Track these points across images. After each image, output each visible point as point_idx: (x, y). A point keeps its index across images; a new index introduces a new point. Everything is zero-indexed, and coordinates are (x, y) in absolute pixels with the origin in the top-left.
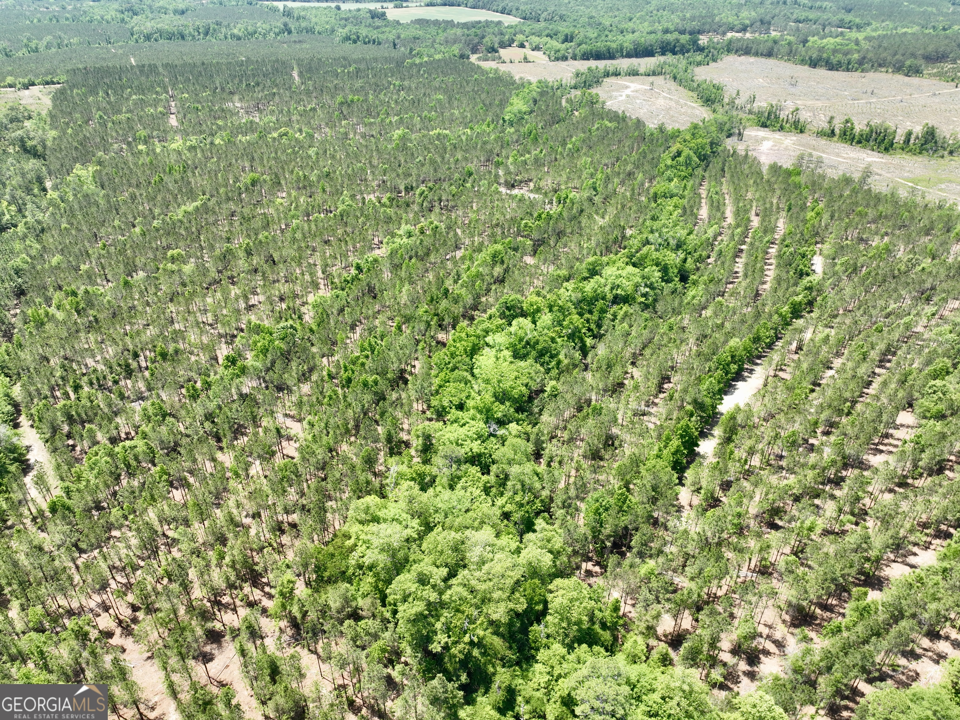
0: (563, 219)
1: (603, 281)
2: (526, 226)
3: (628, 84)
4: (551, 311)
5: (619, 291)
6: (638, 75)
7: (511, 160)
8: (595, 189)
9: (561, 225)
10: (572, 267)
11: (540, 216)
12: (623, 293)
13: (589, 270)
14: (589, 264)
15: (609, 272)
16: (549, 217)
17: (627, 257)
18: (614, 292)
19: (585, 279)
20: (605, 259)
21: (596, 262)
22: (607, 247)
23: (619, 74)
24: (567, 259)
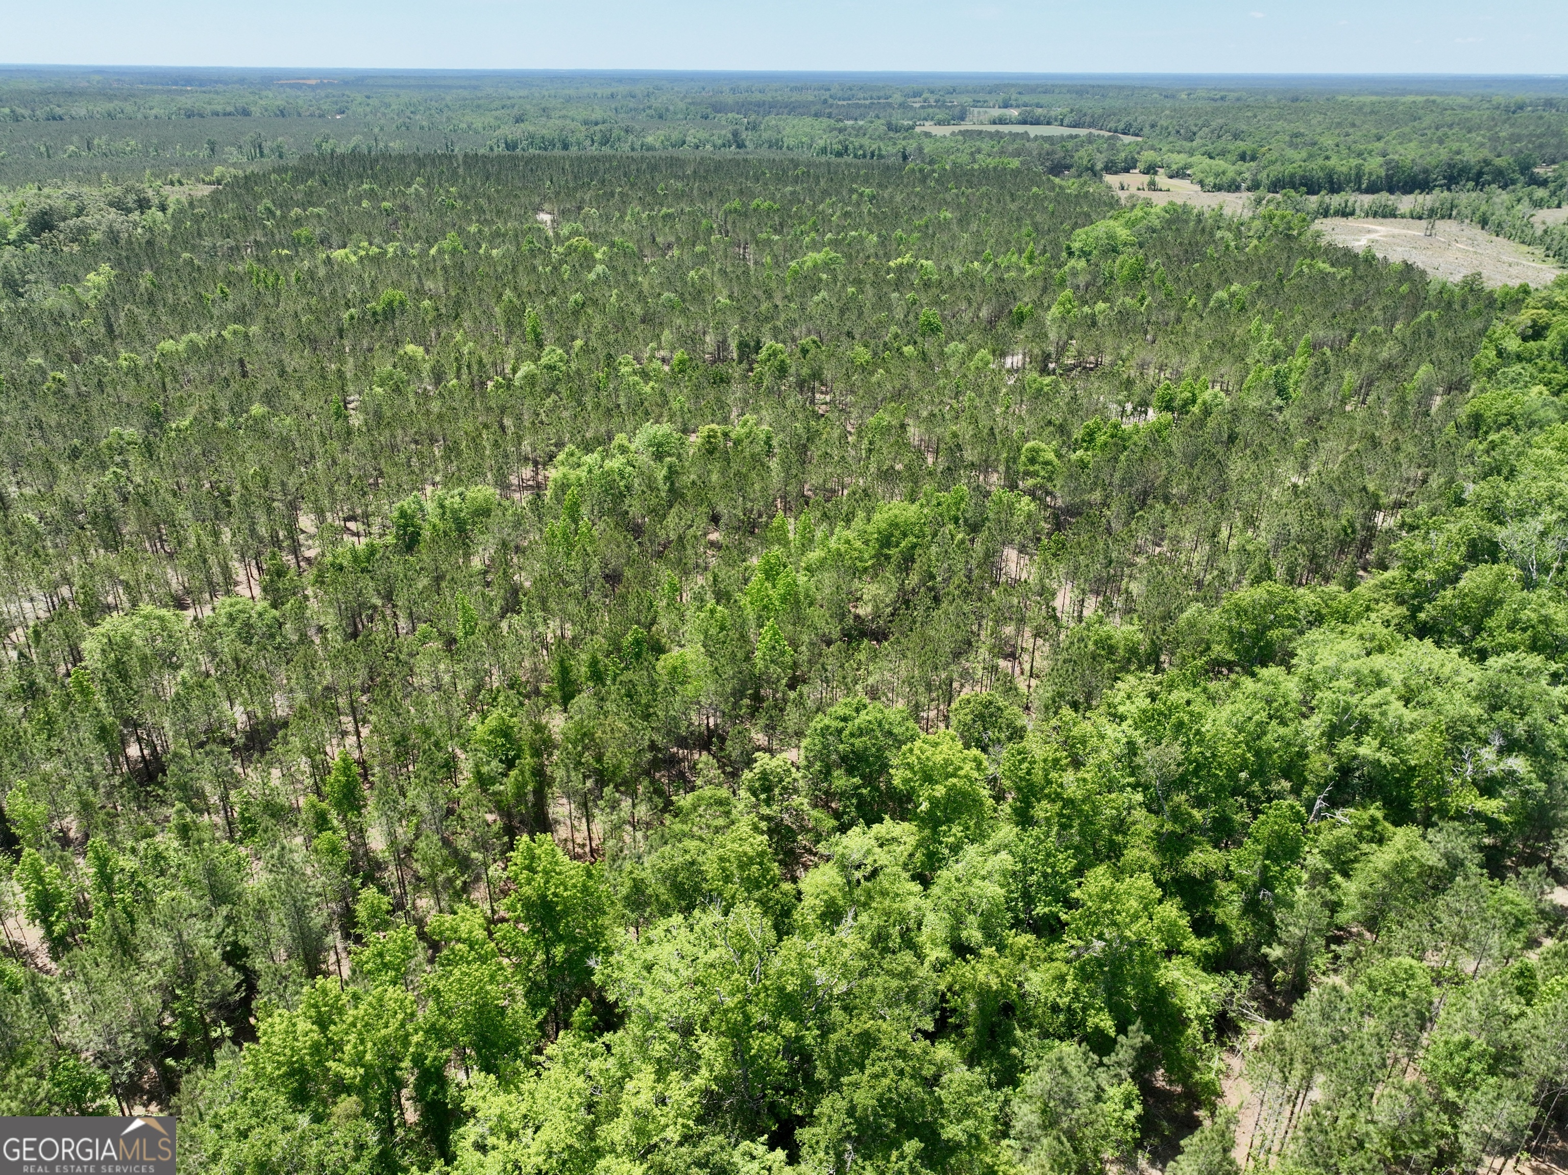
0: (1169, 453)
1: (1291, 686)
2: (1032, 461)
3: (1371, 227)
4: (1024, 818)
5: (1367, 749)
6: (1395, 216)
7: (1055, 311)
8: (1282, 392)
9: (1158, 469)
10: (1168, 617)
11: (1090, 437)
12: (1386, 758)
13: (1236, 636)
14: (1240, 612)
15: (1327, 658)
16: (1120, 441)
17: (1400, 600)
18: (1345, 746)
19: (1216, 668)
20: (1307, 596)
21: (1269, 606)
22: (1313, 557)
23: (1352, 213)
24: (1157, 586)
